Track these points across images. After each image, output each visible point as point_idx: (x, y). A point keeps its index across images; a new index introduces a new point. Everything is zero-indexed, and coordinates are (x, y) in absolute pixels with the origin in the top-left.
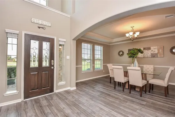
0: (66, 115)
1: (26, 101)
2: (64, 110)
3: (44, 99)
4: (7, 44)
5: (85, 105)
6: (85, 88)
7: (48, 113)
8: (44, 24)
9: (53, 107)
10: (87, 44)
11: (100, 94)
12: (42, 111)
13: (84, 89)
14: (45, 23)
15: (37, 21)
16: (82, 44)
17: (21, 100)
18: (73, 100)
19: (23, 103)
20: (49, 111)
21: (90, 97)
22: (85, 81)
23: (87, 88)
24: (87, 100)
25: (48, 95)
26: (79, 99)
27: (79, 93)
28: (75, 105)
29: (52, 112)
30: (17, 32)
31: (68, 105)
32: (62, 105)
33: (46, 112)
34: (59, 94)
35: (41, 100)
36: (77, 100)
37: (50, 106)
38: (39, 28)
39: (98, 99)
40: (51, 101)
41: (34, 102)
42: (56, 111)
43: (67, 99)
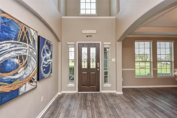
0: (100, 112)
1: (79, 93)
2: (101, 108)
3: (91, 95)
4: (69, 52)
5: (122, 111)
6: (134, 95)
7: (88, 105)
8: (91, 33)
9: (93, 103)
10: (144, 42)
11: (150, 107)
12: (85, 102)
13: (132, 97)
14: (91, 31)
15: (86, 32)
16: (135, 43)
17: (76, 91)
18: (113, 103)
19: (77, 94)
20: (90, 105)
21: (133, 106)
22: (140, 88)
23: (137, 96)
24: (127, 108)
25: (94, 93)
26: (119, 104)
27: (123, 99)
28: (112, 107)
29: (91, 106)
30: (73, 43)
31: (106, 105)
32: (101, 104)
33: (87, 104)
34: (103, 94)
35: (88, 95)
36: (117, 104)
37: (92, 101)
38: (87, 36)
39: (141, 111)
40: (94, 98)
41: (83, 95)
42: (94, 106)
43: (108, 100)
